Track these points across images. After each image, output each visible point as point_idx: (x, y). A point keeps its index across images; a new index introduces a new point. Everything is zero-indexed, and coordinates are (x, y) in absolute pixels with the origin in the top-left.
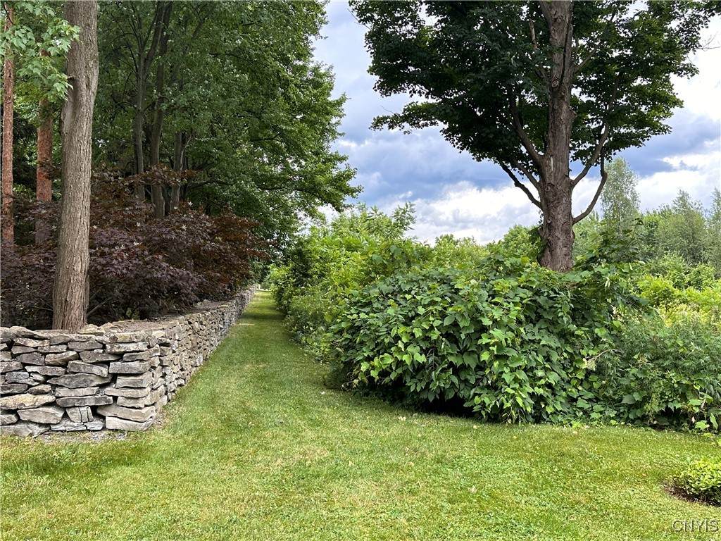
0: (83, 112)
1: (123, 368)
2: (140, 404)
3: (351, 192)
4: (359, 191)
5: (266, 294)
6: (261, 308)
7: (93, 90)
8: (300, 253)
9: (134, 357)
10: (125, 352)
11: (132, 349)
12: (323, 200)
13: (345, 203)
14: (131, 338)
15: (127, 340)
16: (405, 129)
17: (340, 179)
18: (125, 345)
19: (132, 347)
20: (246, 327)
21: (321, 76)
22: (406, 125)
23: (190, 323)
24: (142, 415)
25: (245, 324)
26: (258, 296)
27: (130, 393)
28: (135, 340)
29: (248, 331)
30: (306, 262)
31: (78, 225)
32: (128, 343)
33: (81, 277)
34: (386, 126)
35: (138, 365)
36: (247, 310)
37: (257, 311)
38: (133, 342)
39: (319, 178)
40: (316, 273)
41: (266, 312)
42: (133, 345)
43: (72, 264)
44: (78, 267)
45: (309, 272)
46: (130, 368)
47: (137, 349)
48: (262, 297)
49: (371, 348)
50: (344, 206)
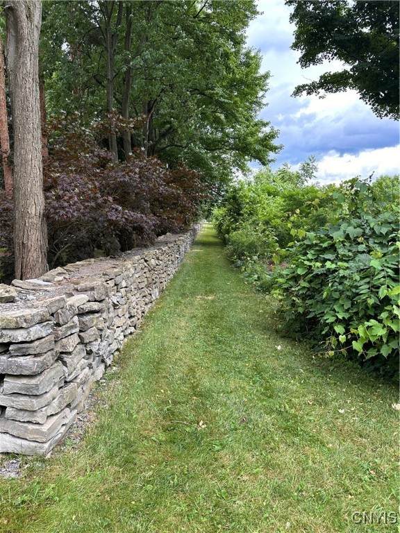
0: (26, 46)
1: (10, 365)
2: (39, 418)
3: (274, 149)
4: (281, 148)
5: (210, 226)
6: (207, 236)
7: (36, 23)
8: (234, 198)
9: (24, 350)
10: (10, 343)
11: (20, 339)
12: (252, 156)
13: (270, 158)
14: (17, 323)
15: (13, 325)
16: (320, 95)
17: (266, 139)
18: (10, 333)
19: (20, 335)
20: (197, 253)
21: (251, 58)
22: (322, 91)
23: (146, 261)
24: (42, 433)
25: (197, 250)
26: (205, 228)
27: (22, 401)
28: (24, 325)
29: (198, 256)
30: (239, 205)
31: (29, 168)
32: (13, 329)
33: (36, 221)
34: (305, 93)
35: (31, 363)
36: (198, 238)
37: (205, 239)
38: (22, 328)
39: (250, 139)
40: (246, 213)
41: (212, 239)
42: (22, 332)
43: (26, 207)
44: (32, 210)
45: (241, 212)
46: (19, 366)
47: (27, 339)
48: (208, 228)
49: (346, 308)
50: (268, 161)
